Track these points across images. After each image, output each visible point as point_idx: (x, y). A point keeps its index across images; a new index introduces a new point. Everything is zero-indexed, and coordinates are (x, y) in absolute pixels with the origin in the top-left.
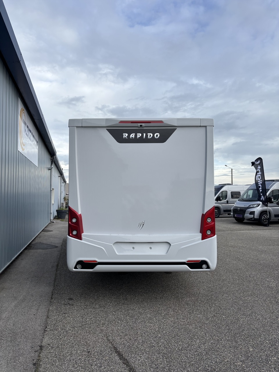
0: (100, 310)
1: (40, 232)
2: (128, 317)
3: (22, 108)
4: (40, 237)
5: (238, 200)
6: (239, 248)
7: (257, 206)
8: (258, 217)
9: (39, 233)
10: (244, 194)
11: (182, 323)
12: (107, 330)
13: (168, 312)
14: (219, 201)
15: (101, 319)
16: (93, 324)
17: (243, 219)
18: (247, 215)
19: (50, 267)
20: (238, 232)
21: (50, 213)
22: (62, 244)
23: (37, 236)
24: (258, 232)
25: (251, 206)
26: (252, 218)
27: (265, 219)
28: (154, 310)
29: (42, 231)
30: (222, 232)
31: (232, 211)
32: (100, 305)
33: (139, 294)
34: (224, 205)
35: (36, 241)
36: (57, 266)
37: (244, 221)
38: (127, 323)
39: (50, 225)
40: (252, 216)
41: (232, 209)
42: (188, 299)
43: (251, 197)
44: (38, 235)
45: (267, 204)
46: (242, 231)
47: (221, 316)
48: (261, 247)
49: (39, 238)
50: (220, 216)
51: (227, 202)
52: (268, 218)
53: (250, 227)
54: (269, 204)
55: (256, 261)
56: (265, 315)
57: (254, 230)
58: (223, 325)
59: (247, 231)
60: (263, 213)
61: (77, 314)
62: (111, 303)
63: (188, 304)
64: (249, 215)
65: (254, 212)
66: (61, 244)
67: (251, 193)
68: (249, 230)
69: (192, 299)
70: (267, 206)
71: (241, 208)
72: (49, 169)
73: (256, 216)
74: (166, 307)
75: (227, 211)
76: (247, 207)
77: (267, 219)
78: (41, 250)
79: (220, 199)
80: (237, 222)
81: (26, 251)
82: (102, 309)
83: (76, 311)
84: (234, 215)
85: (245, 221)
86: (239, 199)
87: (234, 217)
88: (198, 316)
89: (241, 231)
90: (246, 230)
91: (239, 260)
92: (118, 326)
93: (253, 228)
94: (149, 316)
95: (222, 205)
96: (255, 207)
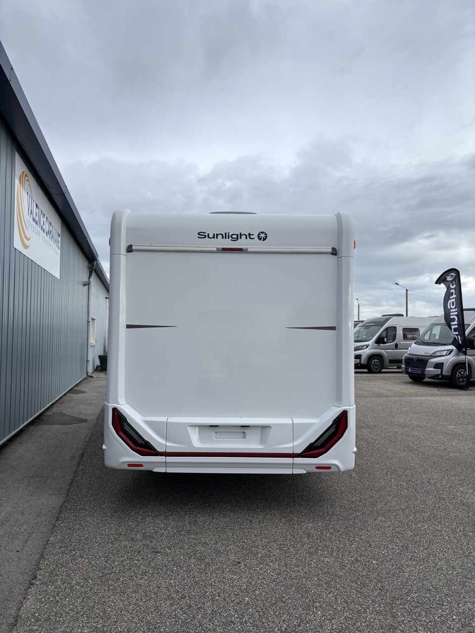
0: (143, 545)
1: (65, 395)
2: (193, 560)
3: (24, 172)
4: (62, 403)
5: (415, 343)
6: (413, 429)
7: (448, 354)
8: (449, 374)
9: (61, 395)
10: (426, 333)
11: (294, 575)
12: (149, 586)
13: (270, 550)
14: (381, 344)
15: (141, 563)
16: (124, 572)
17: (423, 376)
18: (430, 369)
19: (68, 458)
20: (413, 398)
21: (87, 361)
22: (100, 416)
23: (57, 401)
24: (448, 399)
25: (438, 354)
26: (438, 375)
27: (461, 377)
28: (243, 547)
29: (68, 392)
30: (385, 399)
31: (404, 361)
32: (144, 534)
33: (220, 513)
34: (390, 350)
35: (55, 409)
36: (82, 455)
37: (424, 380)
38: (190, 572)
40: (438, 371)
41: (404, 358)
42: (310, 525)
43: (437, 337)
44: (60, 399)
45: (466, 350)
46: (420, 398)
47: (369, 561)
48: (452, 427)
49: (60, 405)
50: (383, 370)
51: (396, 345)
52: (466, 374)
53: (435, 390)
54: (469, 351)
55: (442, 454)
56: (452, 561)
57: (441, 395)
58: (372, 581)
59: (430, 398)
60: (458, 366)
61: (99, 551)
62: (165, 530)
63: (309, 535)
64: (432, 369)
65: (442, 364)
66: (97, 416)
67: (437, 331)
68: (432, 395)
69: (318, 525)
70: (465, 354)
71: (419, 357)
72: (84, 285)
73: (446, 370)
74: (267, 540)
75: (396, 362)
76: (430, 354)
77: (465, 377)
78: (59, 426)
79: (384, 340)
80: (411, 380)
81: (32, 428)
82: (148, 542)
83: (98, 546)
84: (406, 369)
85: (426, 380)
86: (415, 341)
87: (407, 372)
88: (327, 559)
89: (417, 398)
90: (426, 395)
91: (411, 451)
92: (171, 579)
93: (440, 393)
94: (232, 557)
95: (386, 351)
96: (444, 356)
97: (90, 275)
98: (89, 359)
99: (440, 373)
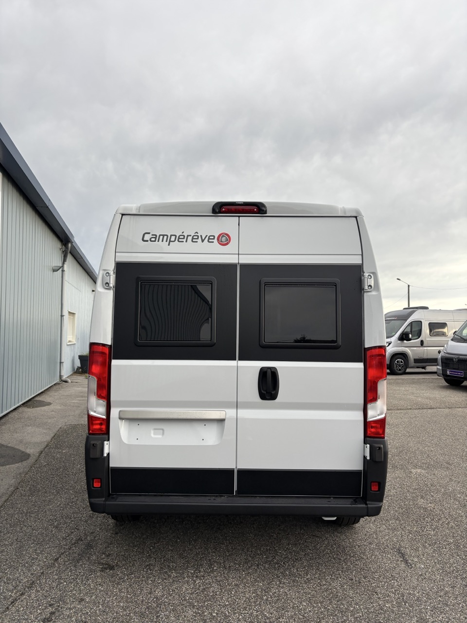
14: (405, 341)
29: (23, 404)
31: (439, 361)
34: (415, 348)
39: (54, 388)
41: (439, 357)
51: (423, 343)
79: (409, 336)
84: (443, 371)
87: (444, 375)
95: (411, 349)
97: (65, 259)
98: (63, 361)
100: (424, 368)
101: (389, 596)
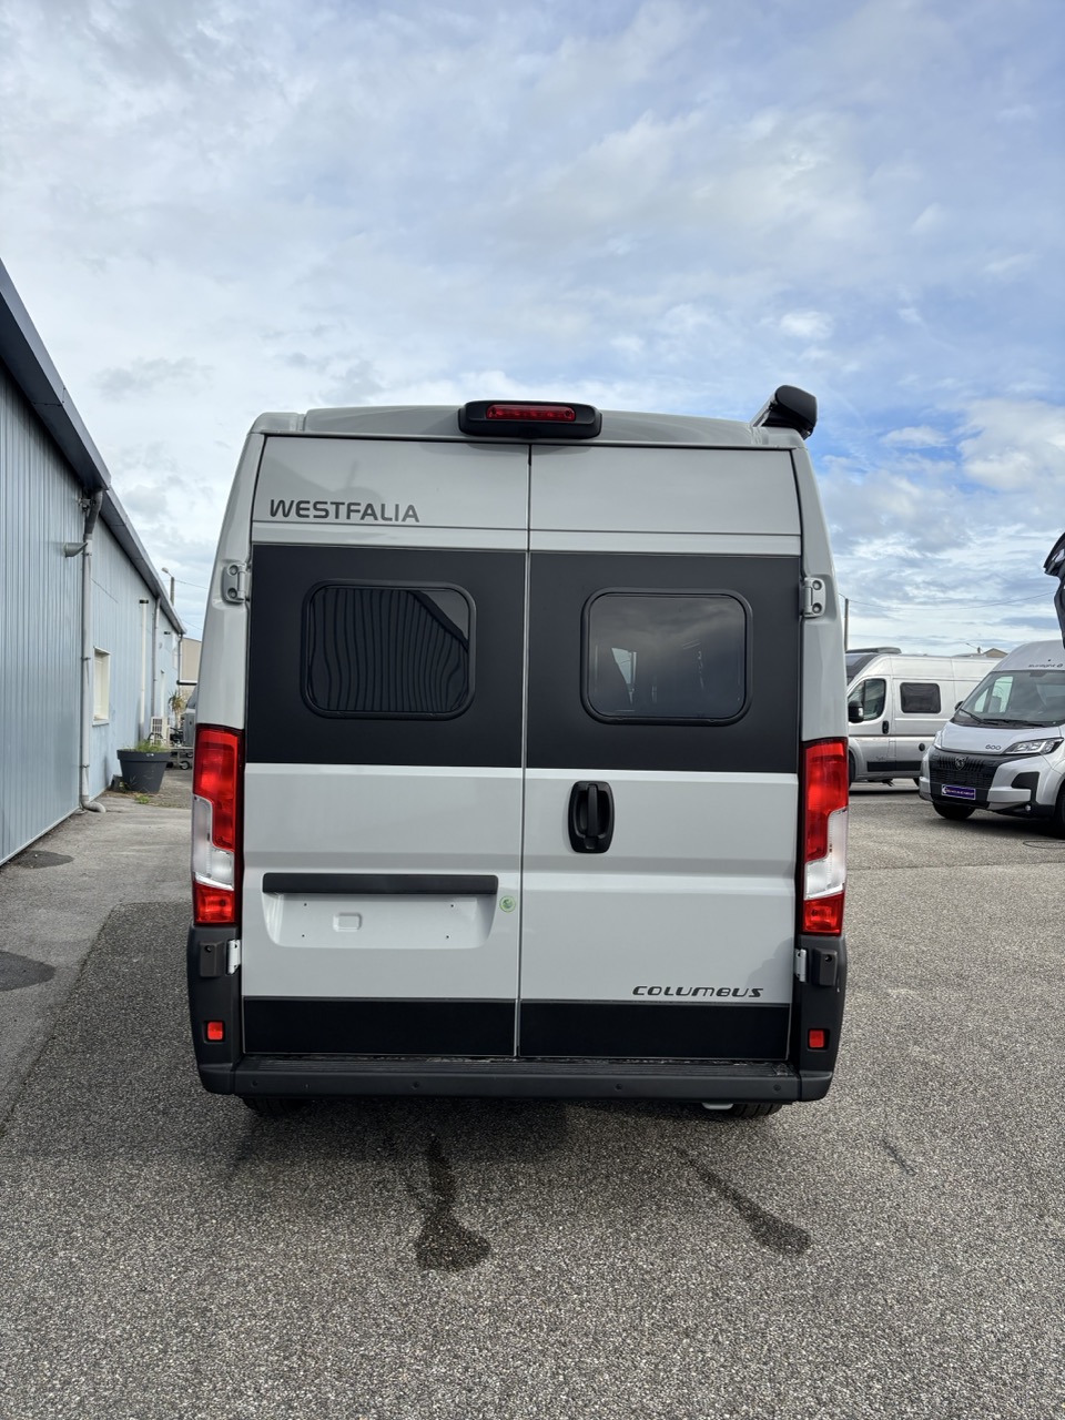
5: (954, 722)
7: (1050, 748)
8: (1051, 802)
10: (979, 695)
17: (984, 805)
18: (1002, 791)
21: (81, 767)
25: (1022, 749)
26: (1025, 804)
31: (926, 768)
34: (871, 739)
37: (971, 817)
39: (73, 823)
40: (1024, 795)
41: (926, 758)
43: (1006, 706)
51: (885, 725)
59: (1026, 870)
64: (1009, 789)
65: (1035, 775)
68: (1022, 860)
71: (971, 757)
72: (68, 554)
73: (1046, 791)
76: (1001, 751)
80: (940, 817)
84: (935, 788)
85: (978, 814)
87: (934, 796)
90: (1008, 859)
93: (1030, 851)
95: (864, 741)
96: (1038, 754)
97: (88, 530)
98: (85, 763)
99: (1028, 799)
100: (887, 781)
101: (877, 1226)
